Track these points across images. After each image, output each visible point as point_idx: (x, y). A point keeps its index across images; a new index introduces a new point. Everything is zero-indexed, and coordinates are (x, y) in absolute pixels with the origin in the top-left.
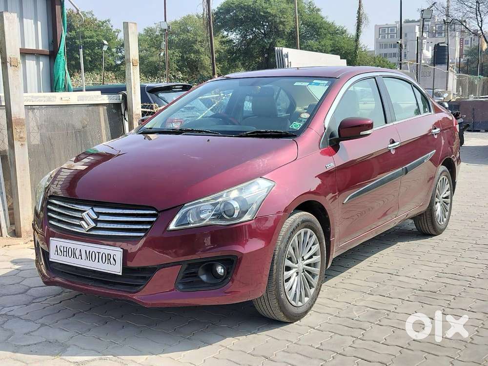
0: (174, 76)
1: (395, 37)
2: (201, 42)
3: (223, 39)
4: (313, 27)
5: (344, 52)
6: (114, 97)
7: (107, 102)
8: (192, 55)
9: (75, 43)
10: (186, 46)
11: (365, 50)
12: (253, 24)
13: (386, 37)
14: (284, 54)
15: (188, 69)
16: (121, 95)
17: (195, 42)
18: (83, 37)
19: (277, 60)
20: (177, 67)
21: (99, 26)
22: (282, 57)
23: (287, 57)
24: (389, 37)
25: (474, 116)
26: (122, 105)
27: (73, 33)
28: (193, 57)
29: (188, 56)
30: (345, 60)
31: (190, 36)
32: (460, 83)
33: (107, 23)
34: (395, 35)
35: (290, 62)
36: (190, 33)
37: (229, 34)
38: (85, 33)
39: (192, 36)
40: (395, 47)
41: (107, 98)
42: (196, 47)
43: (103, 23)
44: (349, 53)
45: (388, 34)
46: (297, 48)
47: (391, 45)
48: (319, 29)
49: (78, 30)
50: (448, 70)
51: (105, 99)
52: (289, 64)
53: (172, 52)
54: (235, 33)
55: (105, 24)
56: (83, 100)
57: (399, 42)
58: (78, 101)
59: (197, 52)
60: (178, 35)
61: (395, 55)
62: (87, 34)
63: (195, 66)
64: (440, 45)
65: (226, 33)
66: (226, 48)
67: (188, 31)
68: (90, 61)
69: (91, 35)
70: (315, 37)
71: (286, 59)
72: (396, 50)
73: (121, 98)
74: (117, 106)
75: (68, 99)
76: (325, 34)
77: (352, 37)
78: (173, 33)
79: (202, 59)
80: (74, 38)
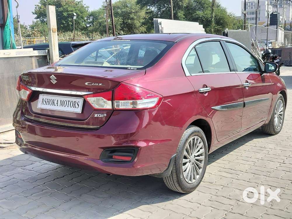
0: (119, 33)
1: (254, 8)
2: (134, 13)
3: (148, 11)
4: (200, 3)
5: (218, 18)
6: (41, 51)
7: (37, 55)
8: (129, 20)
9: (63, 14)
10: (126, 16)
11: (234, 16)
12: (163, 2)
13: (248, 8)
14: (159, 22)
15: (127, 29)
16: (47, 51)
17: (131, 13)
18: (67, 11)
19: (155, 27)
20: (121, 28)
21: (77, 5)
22: (158, 24)
23: (161, 24)
24: (250, 8)
25: (290, 57)
26: (48, 56)
27: (61, 9)
28: (129, 22)
29: (127, 21)
30: (202, 25)
31: (128, 10)
32: (286, 36)
33: (81, 2)
34: (254, 7)
35: (163, 28)
36: (128, 8)
37: (151, 8)
38: (68, 9)
39: (129, 9)
40: (253, 13)
41: (37, 52)
42: (131, 16)
43: (79, 3)
44: (221, 19)
45: (249, 6)
46: (171, 19)
47: (251, 13)
48: (203, 4)
49: (65, 7)
50: (277, 29)
51: (36, 53)
52: (162, 29)
53: (117, 19)
54: (154, 7)
55: (80, 3)
56: (20, 54)
57: (244, 12)
58: (16, 54)
59: (132, 19)
60: (121, 9)
61: (253, 19)
62: (69, 9)
63: (131, 27)
64: (274, 13)
65: (148, 7)
66: (149, 16)
67: (127, 7)
68: (71, 25)
69: (72, 10)
70: (202, 9)
71: (160, 26)
72: (254, 16)
73: (47, 52)
74: (45, 57)
75: (9, 54)
76: (207, 7)
77: (223, 9)
78: (118, 8)
79: (135, 23)
80: (62, 12)
